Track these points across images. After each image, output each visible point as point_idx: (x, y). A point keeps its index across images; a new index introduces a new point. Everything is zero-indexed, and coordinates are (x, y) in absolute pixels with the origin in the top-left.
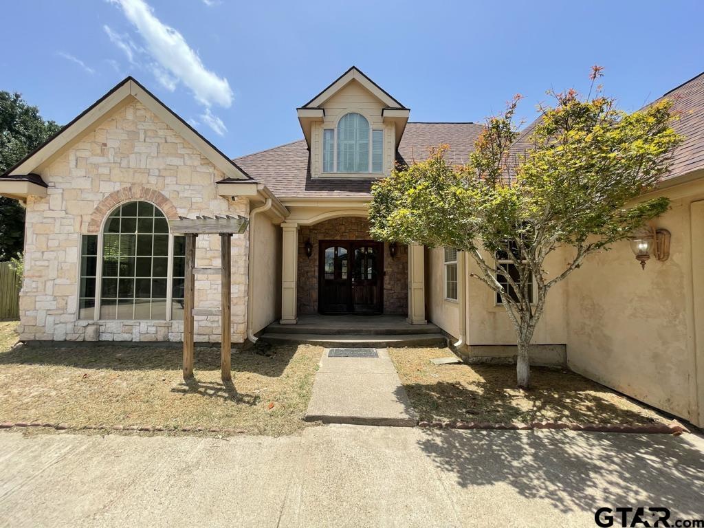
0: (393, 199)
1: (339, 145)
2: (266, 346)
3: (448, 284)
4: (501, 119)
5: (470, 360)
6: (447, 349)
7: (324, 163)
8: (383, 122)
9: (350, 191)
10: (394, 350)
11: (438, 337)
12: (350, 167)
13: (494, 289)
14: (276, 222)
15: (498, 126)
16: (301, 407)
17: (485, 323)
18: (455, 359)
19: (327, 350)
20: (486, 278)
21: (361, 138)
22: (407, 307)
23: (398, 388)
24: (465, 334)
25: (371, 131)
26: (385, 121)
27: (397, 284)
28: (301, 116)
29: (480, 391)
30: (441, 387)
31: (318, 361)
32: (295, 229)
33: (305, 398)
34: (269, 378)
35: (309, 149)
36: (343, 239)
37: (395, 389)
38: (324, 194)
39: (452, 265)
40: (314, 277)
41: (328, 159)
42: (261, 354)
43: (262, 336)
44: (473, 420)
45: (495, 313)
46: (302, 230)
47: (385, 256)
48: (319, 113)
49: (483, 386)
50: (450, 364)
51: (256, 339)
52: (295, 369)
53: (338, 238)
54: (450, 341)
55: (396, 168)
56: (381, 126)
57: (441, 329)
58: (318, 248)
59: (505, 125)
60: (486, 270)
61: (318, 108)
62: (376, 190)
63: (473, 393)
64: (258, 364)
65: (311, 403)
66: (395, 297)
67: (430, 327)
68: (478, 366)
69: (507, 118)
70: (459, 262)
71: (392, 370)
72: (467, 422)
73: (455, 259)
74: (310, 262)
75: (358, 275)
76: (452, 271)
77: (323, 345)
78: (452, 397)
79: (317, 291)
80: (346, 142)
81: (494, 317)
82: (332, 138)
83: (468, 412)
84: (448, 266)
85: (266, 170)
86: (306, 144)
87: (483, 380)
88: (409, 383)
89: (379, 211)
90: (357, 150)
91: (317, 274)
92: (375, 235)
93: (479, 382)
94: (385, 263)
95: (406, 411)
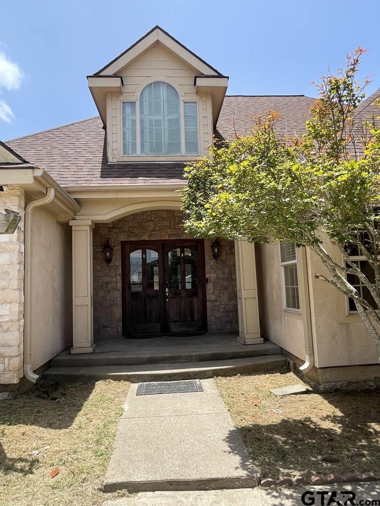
0: (211, 184)
1: (142, 121)
2: (52, 385)
3: (287, 289)
4: (341, 78)
5: (321, 387)
6: (291, 374)
7: (124, 145)
8: (196, 93)
9: (157, 177)
10: (224, 380)
11: (279, 358)
12: (157, 148)
13: (345, 293)
14: (63, 219)
15: (338, 87)
16: (98, 471)
17: (337, 337)
18: (301, 387)
19: (135, 386)
20: (335, 280)
21: (170, 113)
22: (237, 322)
23: (231, 432)
24: (312, 354)
25: (182, 104)
26: (199, 92)
27: (224, 293)
28: (92, 85)
29: (337, 429)
30: (287, 427)
31: (121, 403)
32: (88, 228)
33: (103, 456)
34: (53, 431)
35: (105, 128)
36: (152, 239)
37: (226, 434)
38: (124, 182)
39: (290, 266)
40: (115, 289)
41: (129, 137)
42: (44, 398)
43: (47, 372)
44: (332, 471)
45: (347, 324)
46: (98, 229)
47: (206, 258)
48: (116, 82)
49: (341, 421)
50: (296, 394)
51: (36, 377)
52: (90, 416)
53: (146, 238)
54: (294, 364)
55: (215, 144)
56: (194, 98)
57: (282, 348)
58: (120, 252)
59: (347, 86)
60: (334, 270)
61: (115, 76)
62: (189, 172)
63: (328, 432)
64: (39, 412)
65: (112, 464)
66: (222, 310)
67: (268, 346)
68: (332, 394)
69: (348, 77)
70: (298, 261)
71: (222, 407)
72: (325, 474)
73: (294, 258)
74: (110, 270)
75: (173, 285)
76: (291, 273)
77: (129, 379)
78: (302, 440)
79: (120, 307)
80: (151, 117)
81: (347, 330)
82: (134, 112)
83: (324, 460)
84: (286, 267)
85: (49, 154)
86: (101, 121)
87: (339, 414)
88: (245, 424)
89: (194, 200)
90: (165, 127)
91: (120, 285)
92: (191, 229)
93: (334, 416)
94: (207, 268)
95: (244, 466)
